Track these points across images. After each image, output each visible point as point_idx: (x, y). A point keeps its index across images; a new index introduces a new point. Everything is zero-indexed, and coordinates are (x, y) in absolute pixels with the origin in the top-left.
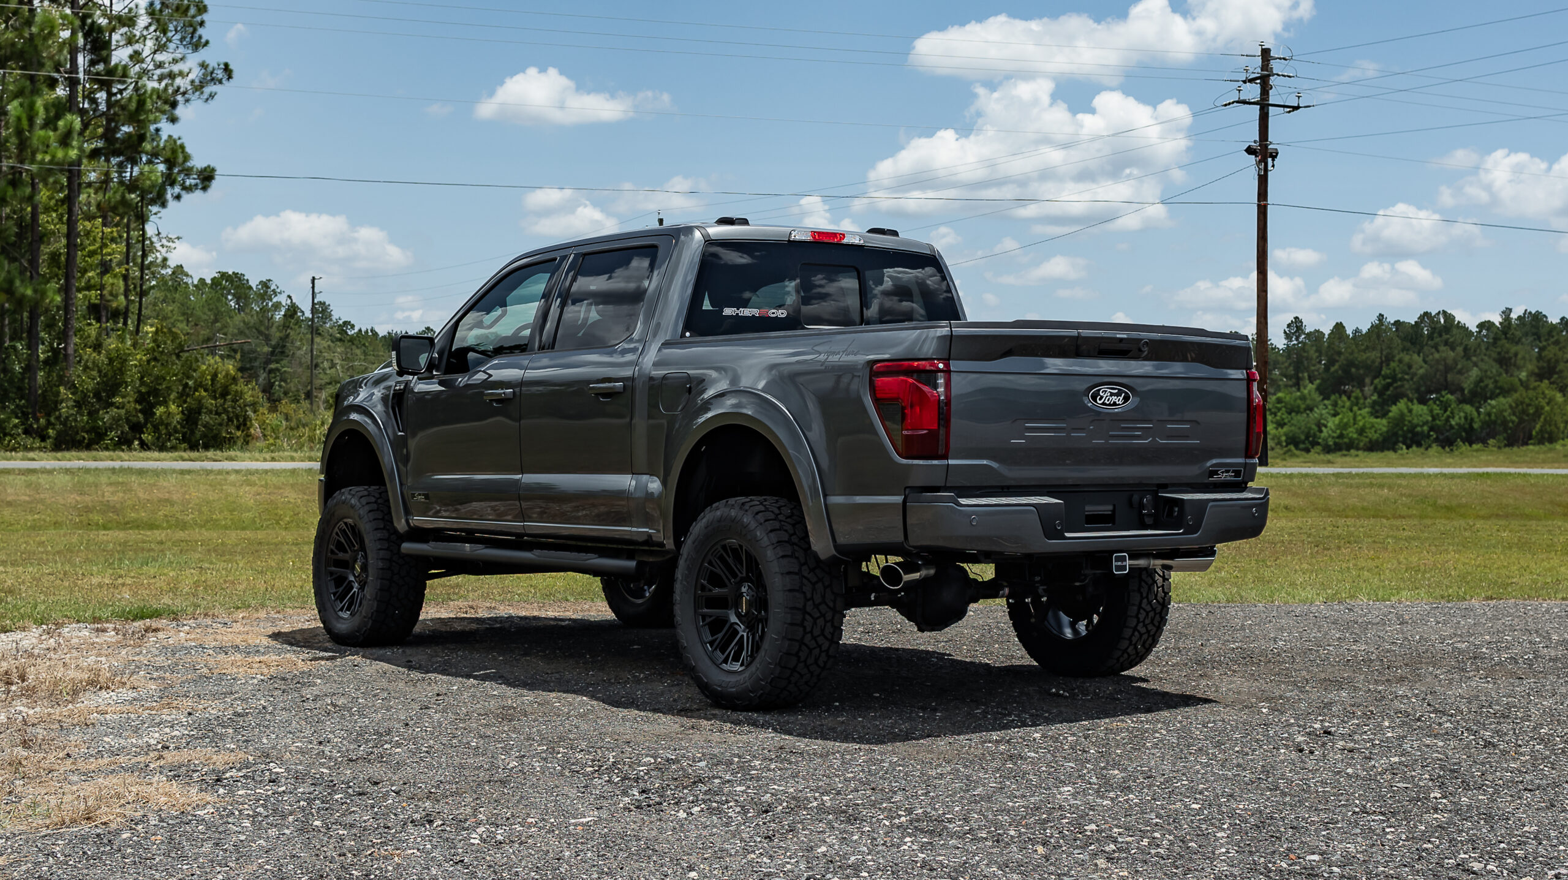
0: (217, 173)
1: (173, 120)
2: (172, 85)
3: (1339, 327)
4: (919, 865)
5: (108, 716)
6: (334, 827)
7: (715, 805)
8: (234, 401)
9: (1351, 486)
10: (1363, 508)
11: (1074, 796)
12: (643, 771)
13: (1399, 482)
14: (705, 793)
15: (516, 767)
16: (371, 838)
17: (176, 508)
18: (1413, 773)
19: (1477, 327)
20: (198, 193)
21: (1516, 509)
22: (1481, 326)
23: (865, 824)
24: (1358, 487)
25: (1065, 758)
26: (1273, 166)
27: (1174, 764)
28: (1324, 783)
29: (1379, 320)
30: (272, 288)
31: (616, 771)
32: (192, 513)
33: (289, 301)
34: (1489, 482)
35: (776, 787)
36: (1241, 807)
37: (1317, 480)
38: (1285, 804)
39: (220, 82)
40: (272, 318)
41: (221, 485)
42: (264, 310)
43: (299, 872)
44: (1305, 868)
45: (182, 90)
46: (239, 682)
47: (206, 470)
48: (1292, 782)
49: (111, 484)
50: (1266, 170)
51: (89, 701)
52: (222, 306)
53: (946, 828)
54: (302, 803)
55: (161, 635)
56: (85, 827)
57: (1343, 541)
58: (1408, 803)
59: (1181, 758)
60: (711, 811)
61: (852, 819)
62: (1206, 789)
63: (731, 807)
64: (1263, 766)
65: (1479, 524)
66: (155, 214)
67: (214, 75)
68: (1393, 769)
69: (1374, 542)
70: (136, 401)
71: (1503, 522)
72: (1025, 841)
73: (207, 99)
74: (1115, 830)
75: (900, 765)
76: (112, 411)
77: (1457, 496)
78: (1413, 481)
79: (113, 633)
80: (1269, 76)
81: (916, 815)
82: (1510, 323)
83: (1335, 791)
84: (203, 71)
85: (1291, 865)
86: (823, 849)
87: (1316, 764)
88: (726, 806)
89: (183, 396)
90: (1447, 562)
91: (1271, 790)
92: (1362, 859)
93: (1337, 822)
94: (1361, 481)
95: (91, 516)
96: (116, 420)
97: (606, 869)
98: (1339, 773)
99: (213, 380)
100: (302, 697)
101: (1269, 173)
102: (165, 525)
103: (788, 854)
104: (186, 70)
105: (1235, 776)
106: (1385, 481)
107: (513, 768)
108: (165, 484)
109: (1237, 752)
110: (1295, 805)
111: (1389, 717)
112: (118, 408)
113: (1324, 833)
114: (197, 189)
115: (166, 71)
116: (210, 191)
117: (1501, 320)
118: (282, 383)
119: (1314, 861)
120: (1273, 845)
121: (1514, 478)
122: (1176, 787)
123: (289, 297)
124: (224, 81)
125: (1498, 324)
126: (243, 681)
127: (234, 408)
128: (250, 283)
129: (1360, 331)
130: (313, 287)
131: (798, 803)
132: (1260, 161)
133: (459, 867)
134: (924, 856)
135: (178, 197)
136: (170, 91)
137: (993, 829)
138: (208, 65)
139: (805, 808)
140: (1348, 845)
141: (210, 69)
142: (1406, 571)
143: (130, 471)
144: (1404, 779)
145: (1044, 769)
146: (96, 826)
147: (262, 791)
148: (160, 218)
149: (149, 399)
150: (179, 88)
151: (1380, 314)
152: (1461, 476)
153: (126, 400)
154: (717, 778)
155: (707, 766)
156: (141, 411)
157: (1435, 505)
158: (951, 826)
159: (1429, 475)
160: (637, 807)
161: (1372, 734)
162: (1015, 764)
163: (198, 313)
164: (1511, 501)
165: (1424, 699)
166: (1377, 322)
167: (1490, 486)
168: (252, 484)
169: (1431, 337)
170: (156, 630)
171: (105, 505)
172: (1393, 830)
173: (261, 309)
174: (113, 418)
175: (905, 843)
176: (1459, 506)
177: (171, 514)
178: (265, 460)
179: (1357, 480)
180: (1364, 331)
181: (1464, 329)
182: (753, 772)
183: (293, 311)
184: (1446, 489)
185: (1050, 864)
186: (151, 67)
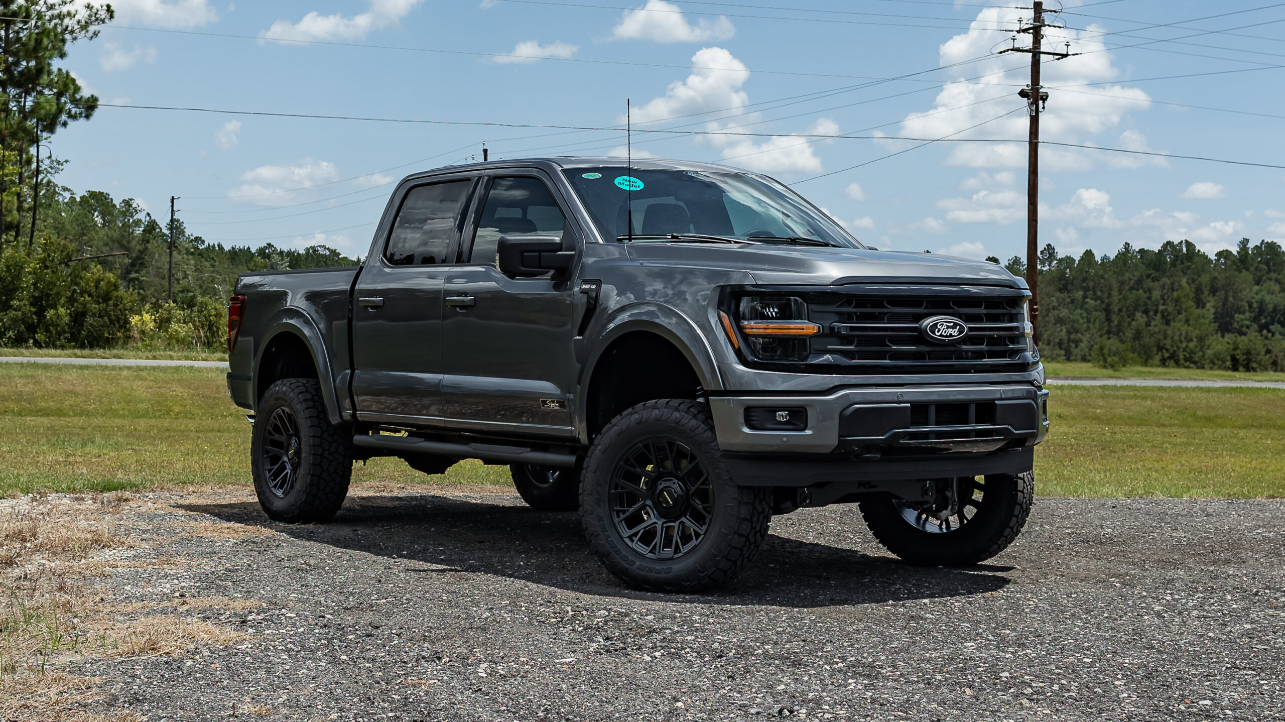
0: (99, 103)
1: (62, 55)
2: (61, 25)
3: (1089, 254)
4: (869, 701)
5: (119, 569)
6: (359, 660)
7: (673, 650)
8: (116, 305)
9: (1117, 397)
10: (1129, 418)
11: (979, 649)
12: (601, 622)
13: (1160, 394)
14: (662, 640)
15: (489, 617)
16: (395, 670)
17: (80, 399)
18: (1268, 638)
19: (1216, 255)
20: (82, 121)
21: (1269, 420)
22: (1220, 254)
23: (808, 668)
24: (1124, 398)
25: (958, 619)
26: (1044, 108)
27: (1055, 627)
28: (1191, 644)
29: (1125, 248)
30: (133, 206)
31: (577, 622)
32: (94, 403)
33: (148, 218)
34: (1242, 396)
35: (720, 637)
36: (1127, 661)
37: (1085, 392)
38: (1164, 660)
39: (103, 21)
40: (132, 233)
41: (118, 379)
42: (126, 226)
43: (347, 695)
44: (1202, 711)
45: (70, 28)
46: (217, 544)
47: (102, 366)
48: (1164, 643)
49: (21, 377)
50: (1037, 111)
51: (97, 557)
52: (89, 222)
53: (879, 673)
54: (323, 642)
55: (131, 503)
56: (152, 657)
57: (1125, 445)
58: (1271, 662)
59: (1060, 622)
60: (672, 656)
61: (796, 664)
62: (1092, 646)
63: (688, 653)
64: (1133, 630)
65: (1242, 433)
66: (46, 139)
67: (97, 16)
68: (1249, 634)
69: (1153, 446)
70: (32, 304)
71: (1263, 431)
72: (953, 684)
73: (92, 37)
74: (1026, 677)
75: (819, 623)
76: (11, 312)
77: (1214, 408)
78: (1173, 393)
79: (91, 502)
80: (1041, 26)
81: (850, 662)
82: (1247, 253)
83: (1204, 650)
84: (89, 12)
85: (1188, 708)
86: (782, 687)
87: (1179, 629)
88: (683, 652)
89: (71, 300)
90: (1225, 464)
91: (1147, 649)
92: (1248, 705)
93: (1215, 675)
94: (1126, 393)
95: (7, 404)
96: (15, 321)
97: (604, 699)
98: (1201, 636)
99: (97, 287)
100: (277, 557)
101: (1040, 114)
102: (71, 413)
103: (754, 690)
104: (73, 12)
105: (1112, 637)
106: (1148, 393)
107: (487, 618)
108: (69, 377)
109: (1107, 617)
110: (1173, 661)
111: (1229, 592)
112: (15, 310)
113: (1207, 683)
114: (80, 117)
115: (56, 12)
116: (92, 119)
117: (1238, 250)
118: (141, 291)
119: (1207, 705)
120: (1167, 692)
121: (1265, 392)
122: (1065, 645)
123: (148, 214)
124: (106, 21)
125: (1235, 253)
126: (220, 544)
127: (114, 311)
128: (114, 202)
129: (1108, 258)
130: (172, 206)
131: (744, 652)
132: (1032, 104)
133: (479, 694)
134: (871, 694)
135: (65, 124)
136: (59, 30)
137: (921, 674)
138: (92, 7)
139: (753, 655)
140: (1232, 694)
141: (94, 10)
142: (1190, 473)
143: (35, 365)
144: (1261, 642)
145: (944, 628)
146: (161, 655)
147: (284, 631)
148: (50, 142)
149: (43, 302)
150: (67, 27)
151: (1126, 243)
152: (1216, 390)
153: (22, 303)
154: (667, 629)
155: (654, 619)
156: (35, 313)
157: (1194, 416)
158: (884, 671)
159: (1187, 389)
160: (607, 651)
161: (1219, 605)
162: (918, 623)
163: (68, 227)
164: (1264, 413)
165: (1254, 578)
166: (1124, 250)
167: (1244, 399)
168: (143, 379)
169: (1173, 264)
170: (126, 500)
171: (19, 395)
172: (1266, 682)
173: (123, 225)
174: (12, 319)
175: (850, 684)
176: (1217, 416)
177: (76, 404)
178: (147, 358)
179: (1122, 392)
180: (1112, 257)
181: (1205, 257)
182: (697, 625)
183: (152, 226)
184: (1204, 402)
185: (981, 703)
186: (44, 9)
